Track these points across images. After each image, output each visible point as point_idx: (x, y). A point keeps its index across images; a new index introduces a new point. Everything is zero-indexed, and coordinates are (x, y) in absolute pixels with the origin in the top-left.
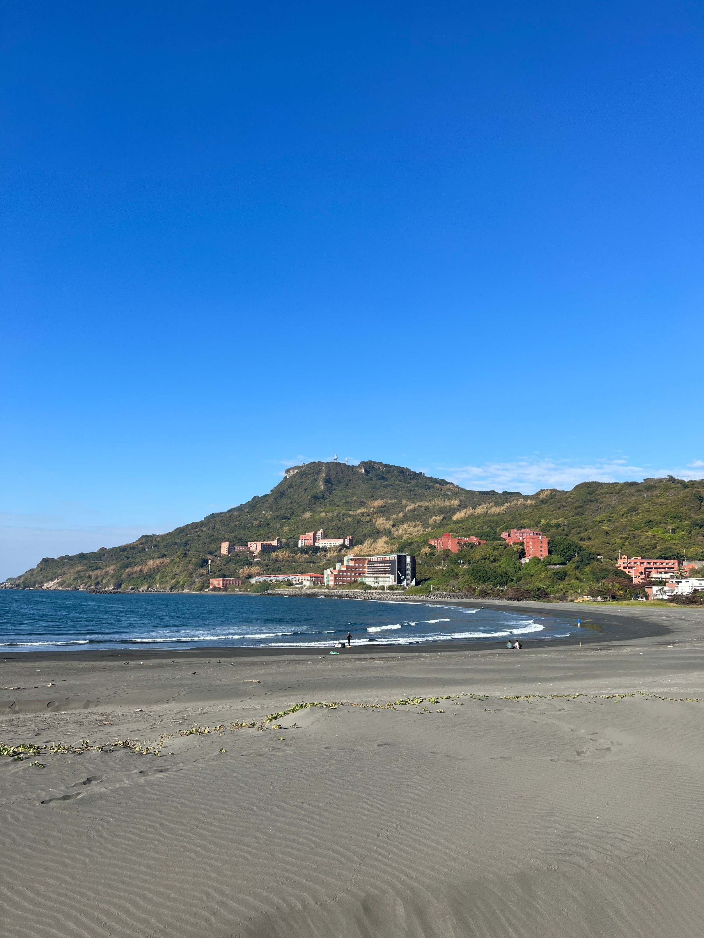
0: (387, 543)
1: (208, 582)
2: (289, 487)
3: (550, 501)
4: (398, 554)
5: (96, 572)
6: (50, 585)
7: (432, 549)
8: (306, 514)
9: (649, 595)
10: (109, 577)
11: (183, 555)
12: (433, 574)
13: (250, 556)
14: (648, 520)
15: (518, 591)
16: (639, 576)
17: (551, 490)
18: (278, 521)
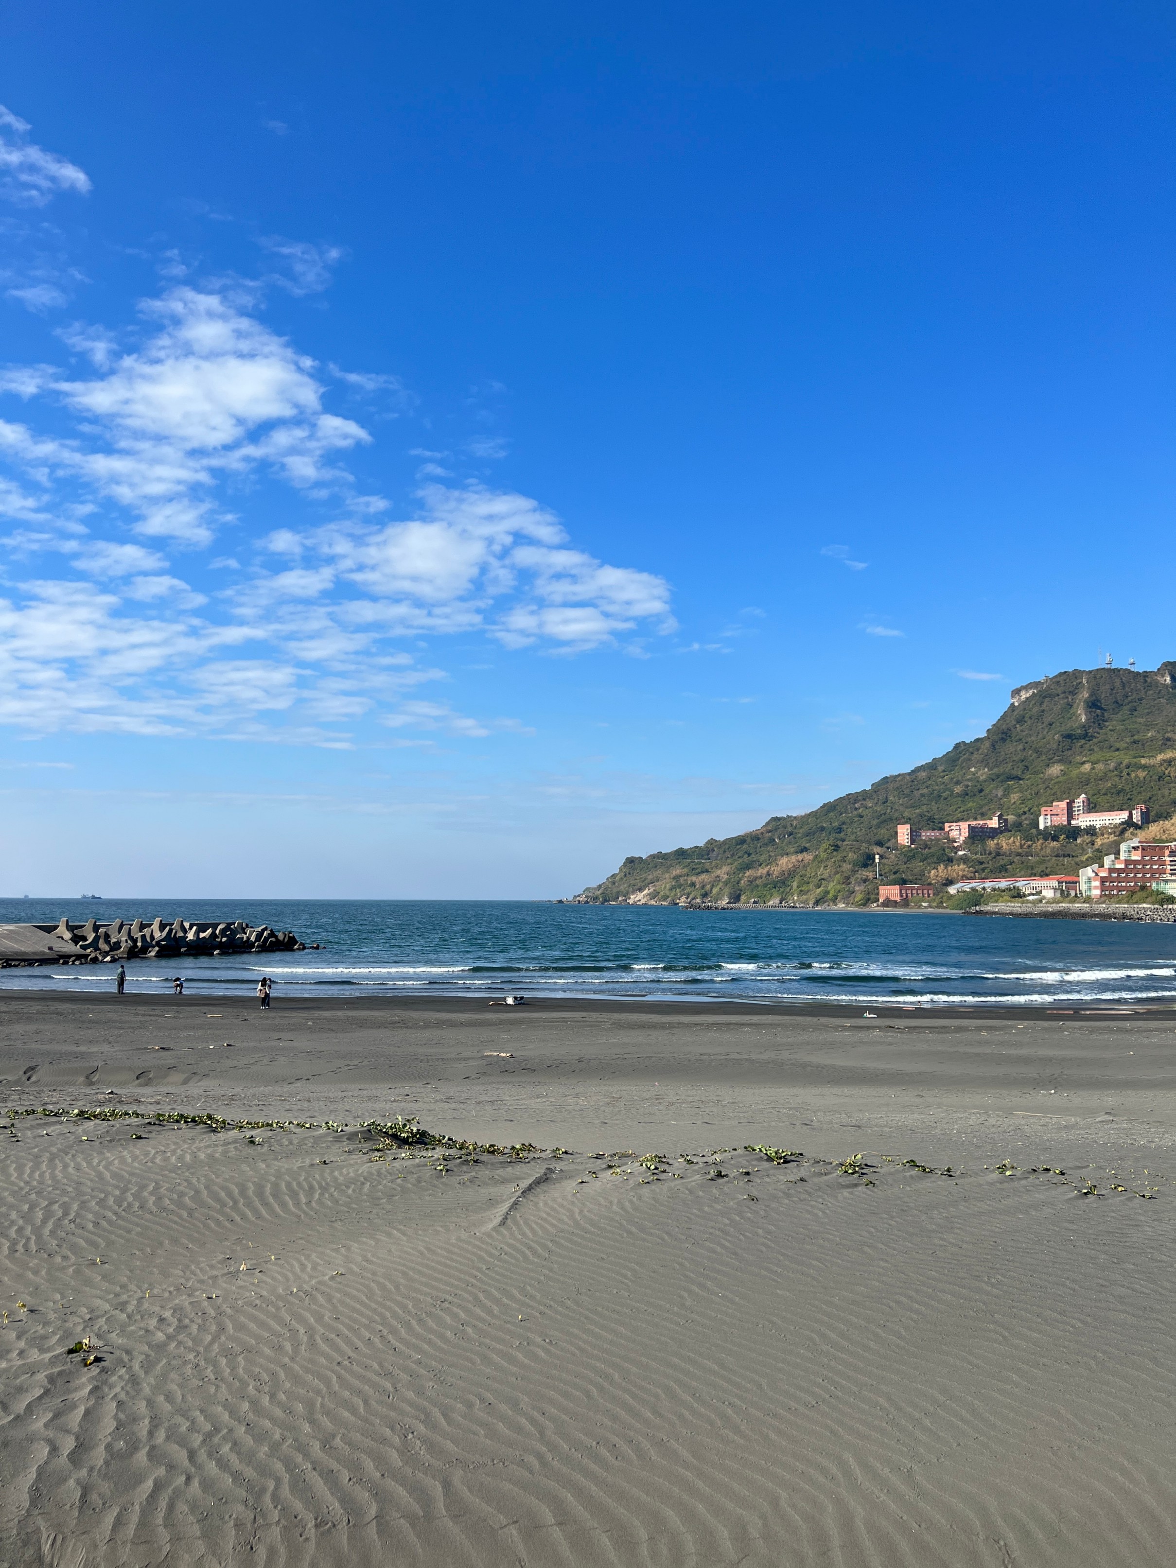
1: (876, 891)
2: (1018, 722)
5: (703, 876)
6: (639, 898)
8: (1053, 769)
10: (721, 884)
11: (833, 848)
13: (948, 847)
18: (1000, 784)
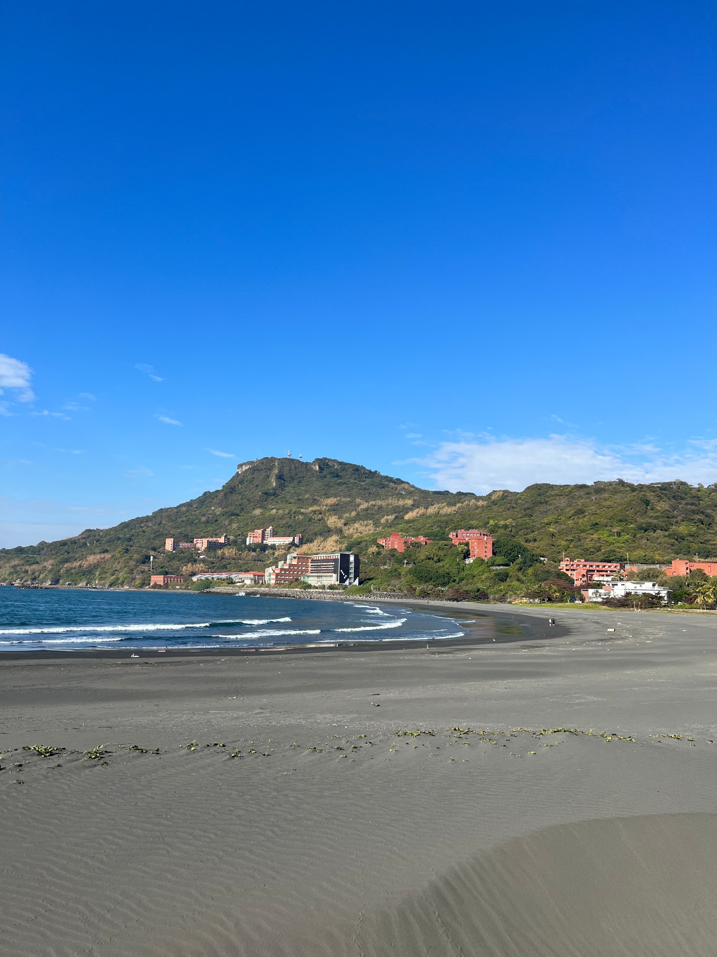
0: (336, 542)
1: (149, 579)
2: (240, 483)
3: (500, 502)
4: (341, 553)
5: (34, 567)
7: (380, 548)
8: (256, 511)
9: (585, 598)
10: (46, 572)
11: (124, 551)
12: (378, 574)
13: (195, 553)
14: (594, 522)
15: (457, 592)
16: (581, 579)
17: (503, 491)
18: (227, 518)
